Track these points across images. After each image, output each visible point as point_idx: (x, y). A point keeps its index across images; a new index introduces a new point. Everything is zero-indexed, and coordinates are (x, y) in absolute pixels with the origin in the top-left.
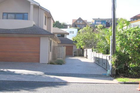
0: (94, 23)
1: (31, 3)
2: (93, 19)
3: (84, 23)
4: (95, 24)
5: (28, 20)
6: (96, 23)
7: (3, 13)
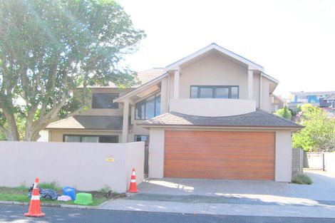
0: (294, 101)
1: (250, 68)
2: (292, 93)
3: (277, 102)
4: (296, 102)
5: (238, 98)
6: (298, 100)
7: (191, 86)
